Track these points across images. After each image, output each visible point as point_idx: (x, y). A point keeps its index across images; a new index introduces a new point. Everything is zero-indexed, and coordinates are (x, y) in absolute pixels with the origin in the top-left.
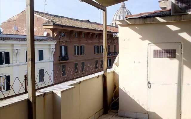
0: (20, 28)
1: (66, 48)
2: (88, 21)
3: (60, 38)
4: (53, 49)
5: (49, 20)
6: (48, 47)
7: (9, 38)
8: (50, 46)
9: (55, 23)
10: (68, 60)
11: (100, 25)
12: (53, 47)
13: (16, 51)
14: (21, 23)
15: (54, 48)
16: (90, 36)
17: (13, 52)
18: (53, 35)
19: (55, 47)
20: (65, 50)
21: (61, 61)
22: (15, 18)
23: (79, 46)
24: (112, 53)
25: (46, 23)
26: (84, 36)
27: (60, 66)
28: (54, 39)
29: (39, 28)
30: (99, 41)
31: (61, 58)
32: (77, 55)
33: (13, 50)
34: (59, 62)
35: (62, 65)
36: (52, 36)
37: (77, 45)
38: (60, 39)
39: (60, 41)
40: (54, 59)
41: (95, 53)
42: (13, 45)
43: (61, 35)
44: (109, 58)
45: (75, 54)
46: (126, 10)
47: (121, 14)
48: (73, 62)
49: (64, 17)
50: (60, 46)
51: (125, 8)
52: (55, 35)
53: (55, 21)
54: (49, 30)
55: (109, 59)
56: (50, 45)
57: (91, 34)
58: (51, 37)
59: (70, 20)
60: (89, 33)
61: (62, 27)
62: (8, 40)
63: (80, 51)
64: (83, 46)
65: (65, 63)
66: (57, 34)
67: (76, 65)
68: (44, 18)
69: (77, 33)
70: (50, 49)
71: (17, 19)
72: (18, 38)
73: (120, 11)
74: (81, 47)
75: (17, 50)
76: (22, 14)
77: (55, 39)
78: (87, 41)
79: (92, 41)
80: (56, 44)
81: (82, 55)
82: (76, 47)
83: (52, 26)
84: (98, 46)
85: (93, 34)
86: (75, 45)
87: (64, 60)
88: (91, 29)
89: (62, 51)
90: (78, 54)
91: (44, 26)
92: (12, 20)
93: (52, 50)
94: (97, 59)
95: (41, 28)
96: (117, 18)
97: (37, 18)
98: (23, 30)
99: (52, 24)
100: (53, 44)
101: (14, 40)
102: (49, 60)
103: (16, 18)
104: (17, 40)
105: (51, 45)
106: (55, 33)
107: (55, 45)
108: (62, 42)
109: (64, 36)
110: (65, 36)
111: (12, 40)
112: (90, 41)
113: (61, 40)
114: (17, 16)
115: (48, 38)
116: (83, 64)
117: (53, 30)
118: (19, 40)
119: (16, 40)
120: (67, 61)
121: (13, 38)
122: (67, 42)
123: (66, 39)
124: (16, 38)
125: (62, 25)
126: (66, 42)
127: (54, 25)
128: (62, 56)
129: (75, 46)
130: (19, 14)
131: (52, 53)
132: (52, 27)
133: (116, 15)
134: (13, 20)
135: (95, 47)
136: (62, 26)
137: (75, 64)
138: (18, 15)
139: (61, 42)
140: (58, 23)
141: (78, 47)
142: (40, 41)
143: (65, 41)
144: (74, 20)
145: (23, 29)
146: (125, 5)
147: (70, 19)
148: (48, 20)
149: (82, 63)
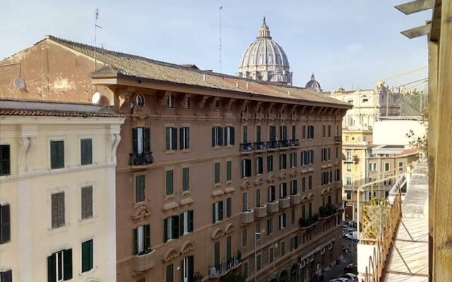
0: (31, 83)
1: (146, 132)
2: (194, 67)
3: (133, 109)
4: (115, 135)
5: (107, 65)
6: (103, 131)
7: (11, 110)
8: (110, 128)
9: (122, 72)
10: (151, 162)
11: (223, 77)
12: (116, 130)
13: (26, 142)
14: (33, 71)
15: (119, 132)
16: (202, 105)
17: (19, 145)
18: (117, 101)
19: (121, 131)
20: (144, 140)
21: (135, 164)
22: (17, 58)
23: (176, 129)
24: (253, 145)
25: (99, 71)
26: (189, 104)
27: (131, 179)
28: (117, 112)
29: (81, 82)
30: (223, 116)
31: (134, 157)
32: (171, 151)
33: (19, 140)
34: (129, 167)
35: (136, 174)
36: (112, 103)
37: (173, 125)
38: (132, 112)
39: (133, 115)
40: (118, 161)
41: (213, 145)
42: (18, 127)
43: (134, 103)
44: (246, 158)
45: (168, 148)
46: (272, 43)
47: (260, 52)
48: (162, 168)
49: (137, 57)
50: (133, 129)
51: (270, 38)
52: (122, 101)
53: (120, 67)
54: (106, 89)
55: (246, 160)
56: (108, 127)
57: (205, 98)
58: (111, 107)
59: (153, 65)
60: (201, 96)
61: (140, 82)
62: (8, 114)
63: (179, 140)
64: (186, 128)
65: (143, 170)
66: (126, 99)
67: (170, 175)
68: (94, 60)
69: (172, 97)
70: (107, 136)
71: (22, 61)
72: (32, 111)
73: (257, 46)
74: (181, 130)
75: (29, 138)
76: (35, 49)
77: (122, 112)
78: (195, 115)
79: (206, 115)
80: (123, 123)
81: (184, 150)
82: (171, 130)
83: (116, 80)
84: (220, 129)
85: (211, 99)
86: (168, 125)
87: (142, 164)
88: (205, 88)
89: (137, 142)
90: (175, 147)
91: (93, 78)
92: (10, 62)
93: (113, 138)
94: (217, 158)
95: (86, 85)
96: (252, 61)
97: (76, 59)
98: (39, 88)
99: (116, 75)
100: (116, 123)
101: (22, 115)
102: (104, 163)
103: (20, 58)
104: (31, 115)
105: (112, 127)
106: (120, 97)
107: (122, 126)
108: (138, 118)
109: (141, 104)
110: (145, 105)
111: (17, 114)
112: (202, 116)
113: (135, 114)
114: (24, 54)
115: (104, 109)
116: (186, 171)
117: (117, 90)
118: (36, 115)
119: (27, 115)
120: (150, 166)
121: (20, 110)
122: (149, 120)
123: (146, 111)
124: (28, 110)
125: (138, 78)
126: (147, 118)
127: (120, 76)
128: (137, 154)
129: (168, 128)
130: (31, 48)
131: (113, 146)
132: (114, 81)
133: (247, 54)
134: (12, 63)
135: (213, 129)
136: (140, 80)
137: (167, 172)
138: (26, 51)
139: (134, 119)
140: (127, 72)
141: (174, 130)
142: (87, 116)
143: (144, 117)
144: (163, 66)
145: (40, 86)
146: (269, 32)
147: (153, 61)
148: (103, 63)
149: (184, 169)
